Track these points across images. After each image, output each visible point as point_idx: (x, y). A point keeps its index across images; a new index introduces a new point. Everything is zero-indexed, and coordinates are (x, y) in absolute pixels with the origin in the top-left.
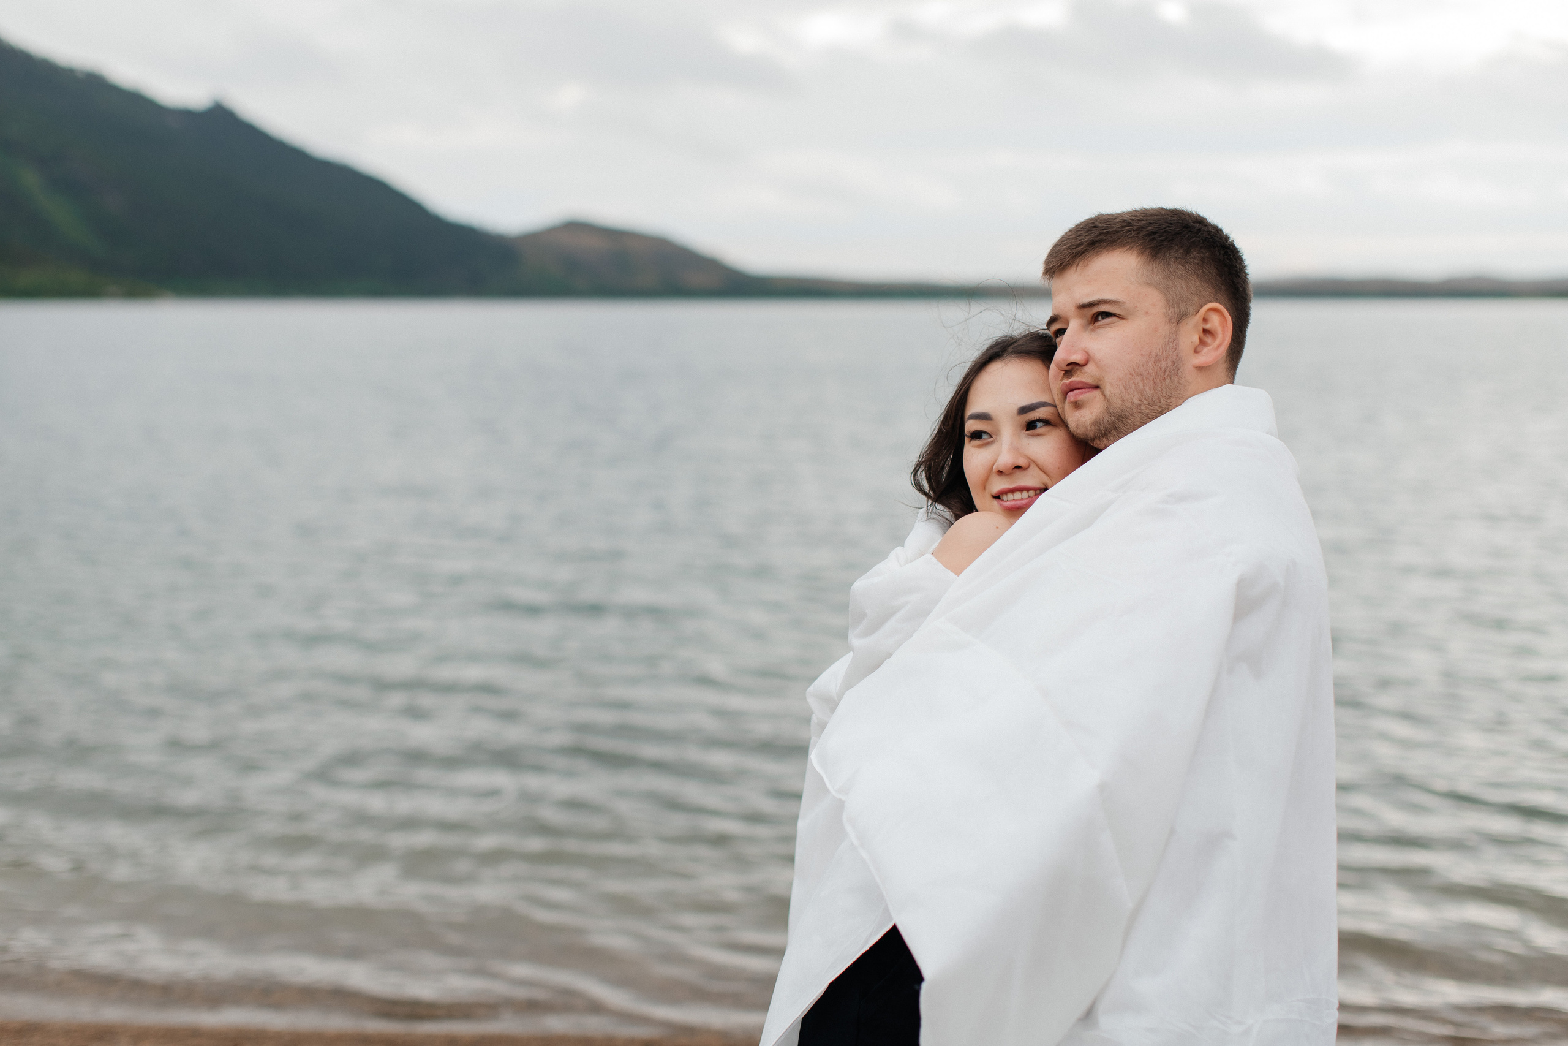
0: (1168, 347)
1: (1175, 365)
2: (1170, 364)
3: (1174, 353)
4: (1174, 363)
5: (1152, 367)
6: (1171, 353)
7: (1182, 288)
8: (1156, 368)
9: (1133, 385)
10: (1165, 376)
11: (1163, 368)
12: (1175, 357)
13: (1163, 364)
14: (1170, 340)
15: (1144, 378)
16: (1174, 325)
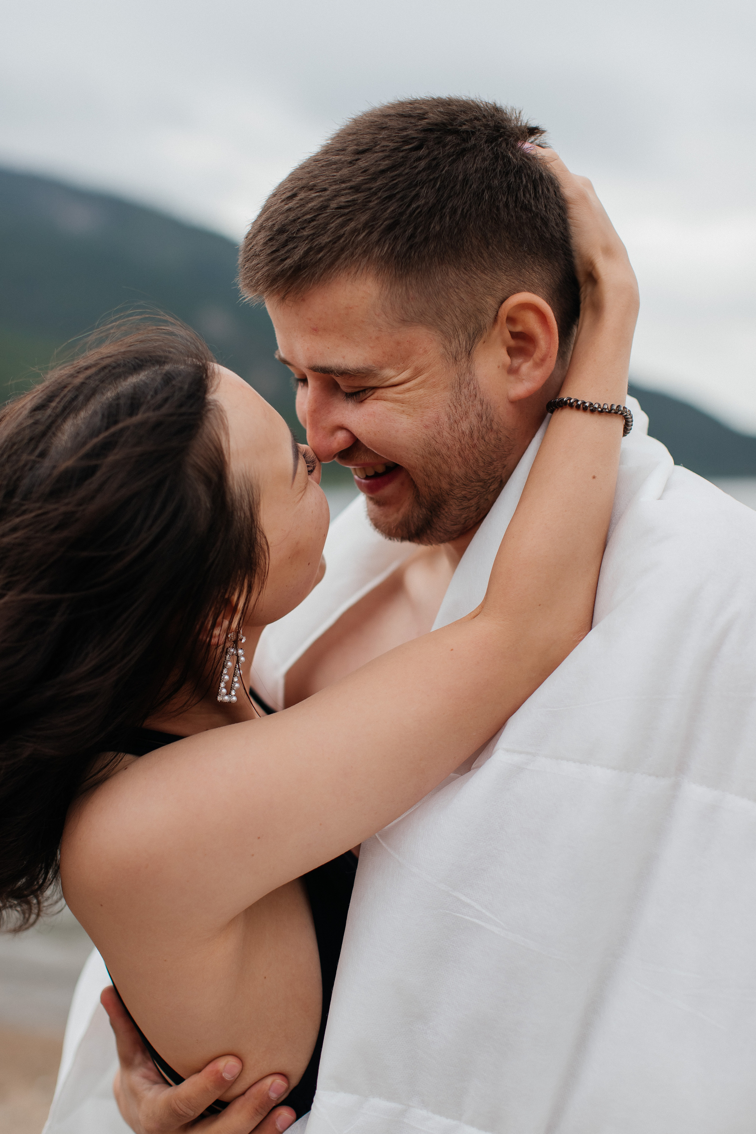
0: (463, 398)
1: (484, 418)
2: (474, 420)
3: (476, 402)
4: (480, 416)
5: (450, 437)
6: (470, 403)
7: (462, 300)
8: (456, 435)
9: (435, 470)
10: (475, 441)
11: (467, 432)
12: (479, 407)
13: (465, 426)
14: (463, 386)
15: (446, 457)
16: (463, 360)
